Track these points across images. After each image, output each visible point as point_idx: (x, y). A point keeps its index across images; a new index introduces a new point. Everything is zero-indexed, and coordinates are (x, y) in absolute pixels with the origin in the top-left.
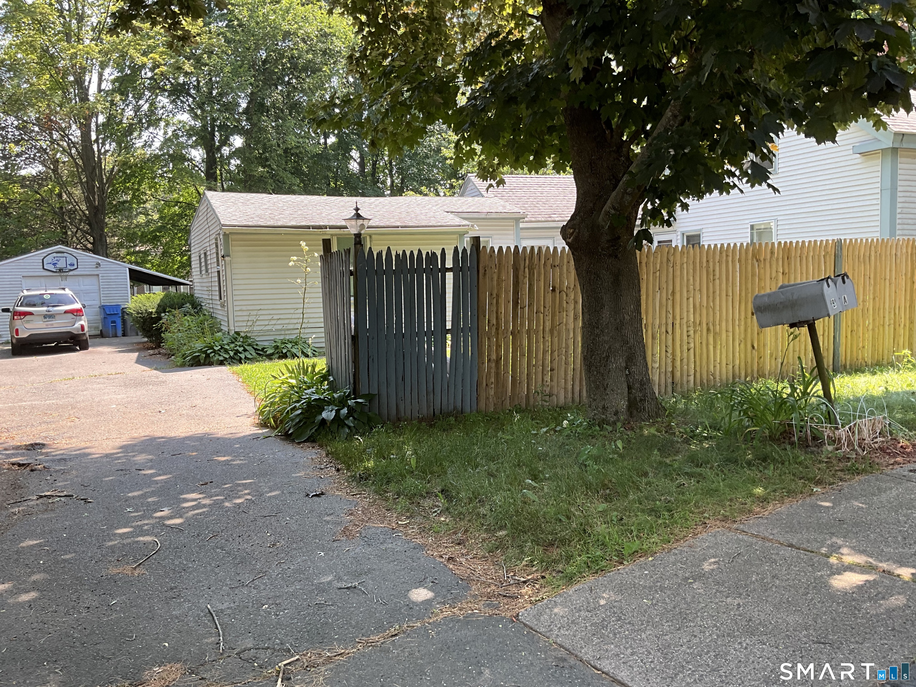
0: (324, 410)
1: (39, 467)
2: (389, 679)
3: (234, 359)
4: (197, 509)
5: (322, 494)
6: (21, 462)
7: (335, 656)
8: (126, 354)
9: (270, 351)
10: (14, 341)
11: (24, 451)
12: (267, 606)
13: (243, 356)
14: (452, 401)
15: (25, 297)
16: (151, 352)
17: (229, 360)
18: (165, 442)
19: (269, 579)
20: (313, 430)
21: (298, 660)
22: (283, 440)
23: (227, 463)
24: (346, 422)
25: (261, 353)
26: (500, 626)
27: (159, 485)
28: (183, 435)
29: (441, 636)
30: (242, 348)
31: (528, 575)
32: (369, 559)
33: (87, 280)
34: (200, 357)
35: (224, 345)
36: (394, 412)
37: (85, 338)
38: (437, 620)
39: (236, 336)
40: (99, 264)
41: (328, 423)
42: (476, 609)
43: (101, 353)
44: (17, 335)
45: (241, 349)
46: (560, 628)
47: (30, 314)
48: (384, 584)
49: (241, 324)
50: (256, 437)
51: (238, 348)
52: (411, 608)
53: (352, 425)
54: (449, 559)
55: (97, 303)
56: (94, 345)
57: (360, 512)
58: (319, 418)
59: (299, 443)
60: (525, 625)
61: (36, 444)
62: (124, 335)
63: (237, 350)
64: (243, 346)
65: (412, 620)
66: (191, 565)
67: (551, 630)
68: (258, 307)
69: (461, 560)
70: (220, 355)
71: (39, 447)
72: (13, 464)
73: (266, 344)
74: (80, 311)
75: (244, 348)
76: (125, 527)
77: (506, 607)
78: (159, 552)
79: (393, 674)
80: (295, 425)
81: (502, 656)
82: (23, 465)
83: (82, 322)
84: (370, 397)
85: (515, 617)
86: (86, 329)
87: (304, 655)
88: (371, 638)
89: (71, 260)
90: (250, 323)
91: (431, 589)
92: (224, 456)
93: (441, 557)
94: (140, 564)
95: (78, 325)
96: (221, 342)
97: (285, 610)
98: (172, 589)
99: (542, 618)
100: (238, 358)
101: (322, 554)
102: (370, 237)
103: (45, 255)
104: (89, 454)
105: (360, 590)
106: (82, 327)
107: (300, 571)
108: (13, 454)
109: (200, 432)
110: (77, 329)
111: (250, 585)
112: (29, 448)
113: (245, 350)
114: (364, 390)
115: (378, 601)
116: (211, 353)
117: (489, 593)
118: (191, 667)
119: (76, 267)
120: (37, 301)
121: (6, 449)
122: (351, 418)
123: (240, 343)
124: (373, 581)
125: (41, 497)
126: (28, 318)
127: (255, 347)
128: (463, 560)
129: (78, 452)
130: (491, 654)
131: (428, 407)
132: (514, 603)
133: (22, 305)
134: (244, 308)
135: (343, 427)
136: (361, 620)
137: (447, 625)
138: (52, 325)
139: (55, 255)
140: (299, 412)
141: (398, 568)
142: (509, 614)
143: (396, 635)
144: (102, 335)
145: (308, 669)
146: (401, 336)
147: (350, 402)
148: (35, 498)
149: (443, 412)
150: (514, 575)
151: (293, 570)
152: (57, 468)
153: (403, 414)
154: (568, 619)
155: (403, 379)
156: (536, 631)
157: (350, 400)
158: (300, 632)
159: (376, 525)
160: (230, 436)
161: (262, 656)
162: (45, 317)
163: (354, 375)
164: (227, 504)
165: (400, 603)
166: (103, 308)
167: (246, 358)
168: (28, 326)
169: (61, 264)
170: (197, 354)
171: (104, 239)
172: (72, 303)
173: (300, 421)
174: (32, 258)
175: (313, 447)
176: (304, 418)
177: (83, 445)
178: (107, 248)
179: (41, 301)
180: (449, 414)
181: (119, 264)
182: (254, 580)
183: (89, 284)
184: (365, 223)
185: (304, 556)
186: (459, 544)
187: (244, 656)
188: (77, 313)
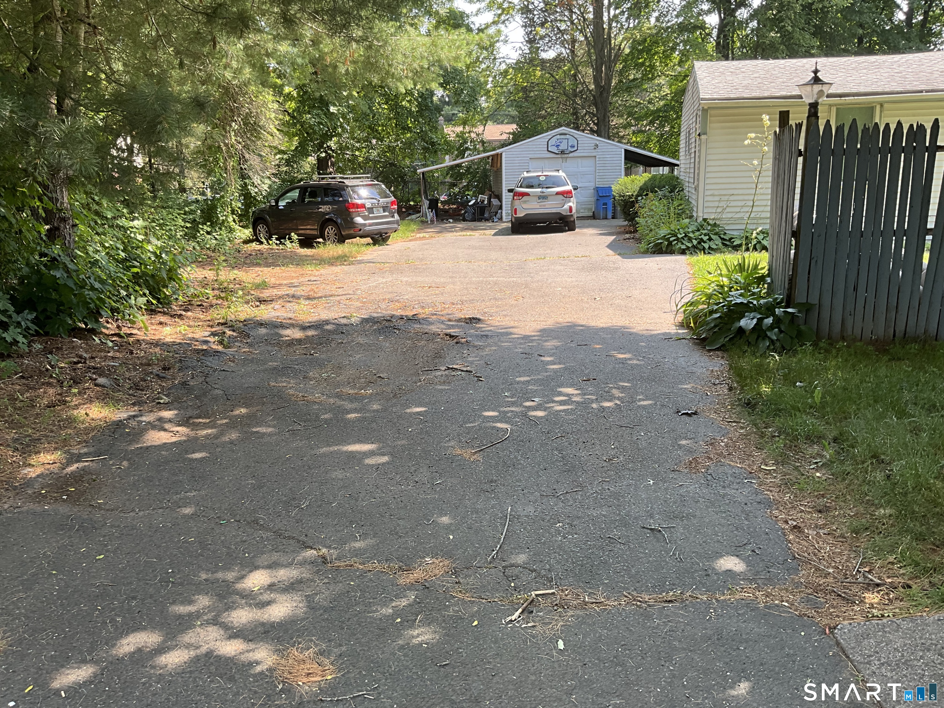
0: (743, 316)
1: (463, 340)
2: (627, 652)
3: (697, 248)
4: (564, 405)
5: (695, 413)
6: (452, 334)
7: (592, 603)
8: (604, 237)
9: (737, 242)
10: (513, 220)
11: (463, 324)
12: (561, 524)
13: (706, 246)
14: (922, 323)
15: (525, 178)
16: (627, 236)
17: (692, 249)
18: (582, 330)
19: (582, 495)
20: (727, 339)
21: (553, 594)
22: (695, 344)
23: (623, 362)
24: (769, 333)
25: (728, 243)
26: (803, 634)
27: (548, 374)
28: (601, 325)
29: (720, 620)
30: (707, 237)
31: (888, 577)
32: (698, 502)
33: (586, 162)
34: (663, 245)
35: (688, 232)
36: (837, 328)
37: (572, 219)
38: (729, 600)
39: (703, 223)
40: (597, 146)
41: (747, 333)
42: (787, 601)
43: (584, 234)
44: (516, 214)
45: (705, 238)
46: (883, 664)
47: (527, 194)
48: (695, 536)
49: (710, 210)
50: (668, 338)
51: (703, 236)
52: (708, 575)
53: (775, 338)
54: (795, 527)
55: (592, 185)
56: (580, 227)
57: (723, 444)
58: (737, 325)
59: (709, 351)
60: (838, 644)
61: (473, 318)
62: (613, 218)
63: (702, 239)
64: (708, 235)
65: (700, 590)
66: (522, 462)
67: (869, 663)
68: (731, 192)
69: (810, 532)
70: (683, 244)
71: (475, 321)
72: (447, 335)
73: (735, 233)
74: (570, 192)
75: (710, 237)
76: (493, 411)
77: (832, 610)
78: (504, 442)
79: (637, 647)
80: (709, 330)
81: (778, 673)
82: (453, 336)
83: (571, 204)
84: (807, 308)
85: (830, 628)
86: (574, 211)
87: (562, 591)
88: (643, 596)
89: (573, 142)
90: (719, 210)
91: (745, 560)
92: (625, 353)
93: (786, 522)
94: (481, 450)
95: (566, 206)
96: (686, 230)
97: (576, 534)
98: (492, 481)
99: (866, 642)
100: (702, 248)
101: (652, 482)
102: (882, 105)
103: (550, 137)
104: (511, 334)
105: (664, 536)
106: (571, 209)
107: (616, 495)
108: (452, 325)
109: (619, 324)
110: (565, 210)
111: (561, 497)
112: (468, 321)
113: (710, 239)
114: (800, 297)
115: (674, 554)
116: (674, 240)
117: (820, 585)
118: (457, 568)
119: (576, 148)
120: (535, 182)
121: (450, 320)
122: (777, 330)
123: (706, 231)
124: (684, 529)
125: (449, 368)
126: (525, 198)
127: (722, 236)
128: (812, 533)
129: (503, 331)
130: (766, 666)
131: (886, 327)
132: (843, 609)
133: (521, 187)
134: (716, 193)
135: (764, 339)
136: (643, 572)
137: (737, 610)
138: (544, 205)
139: (558, 137)
140: (718, 315)
141: (723, 521)
142: (825, 621)
143: (670, 601)
144: (594, 217)
145: (556, 608)
146: (859, 235)
147: (778, 311)
148: (443, 368)
149: (907, 336)
150: (870, 572)
151: (611, 492)
152: (477, 343)
153: (850, 332)
154: (903, 655)
155: (856, 289)
156: (848, 657)
157: (779, 308)
158: (573, 563)
159: (732, 464)
160: (644, 332)
161: (524, 578)
162: (539, 199)
163: (791, 280)
164: (594, 406)
165: (699, 565)
166: (597, 189)
167: (709, 248)
168: (525, 206)
169: (563, 147)
170: (659, 241)
171: (607, 120)
172: (564, 185)
173: (715, 326)
174: (539, 140)
175: (722, 358)
176: (721, 323)
177: (512, 324)
178: (609, 128)
179: (537, 184)
180: (915, 339)
181: (615, 145)
182: (567, 492)
183: (586, 166)
184: (825, 88)
185: (632, 480)
186: (820, 511)
187: (509, 572)
188: (567, 194)
